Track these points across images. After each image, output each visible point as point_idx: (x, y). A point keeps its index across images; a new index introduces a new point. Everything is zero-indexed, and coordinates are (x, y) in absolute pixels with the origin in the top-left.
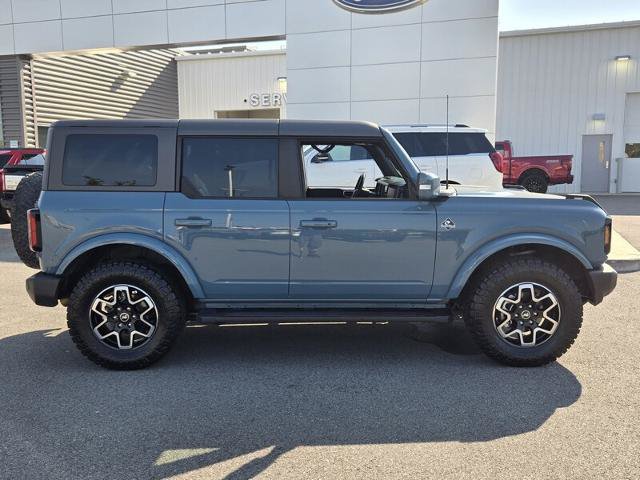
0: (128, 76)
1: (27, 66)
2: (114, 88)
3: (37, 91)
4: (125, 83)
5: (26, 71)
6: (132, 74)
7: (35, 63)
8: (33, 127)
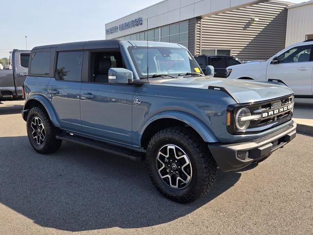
0: (254, 20)
1: (199, 22)
2: (245, 28)
3: (203, 33)
4: (252, 24)
5: (199, 25)
6: (257, 19)
7: (203, 20)
8: (199, 50)
